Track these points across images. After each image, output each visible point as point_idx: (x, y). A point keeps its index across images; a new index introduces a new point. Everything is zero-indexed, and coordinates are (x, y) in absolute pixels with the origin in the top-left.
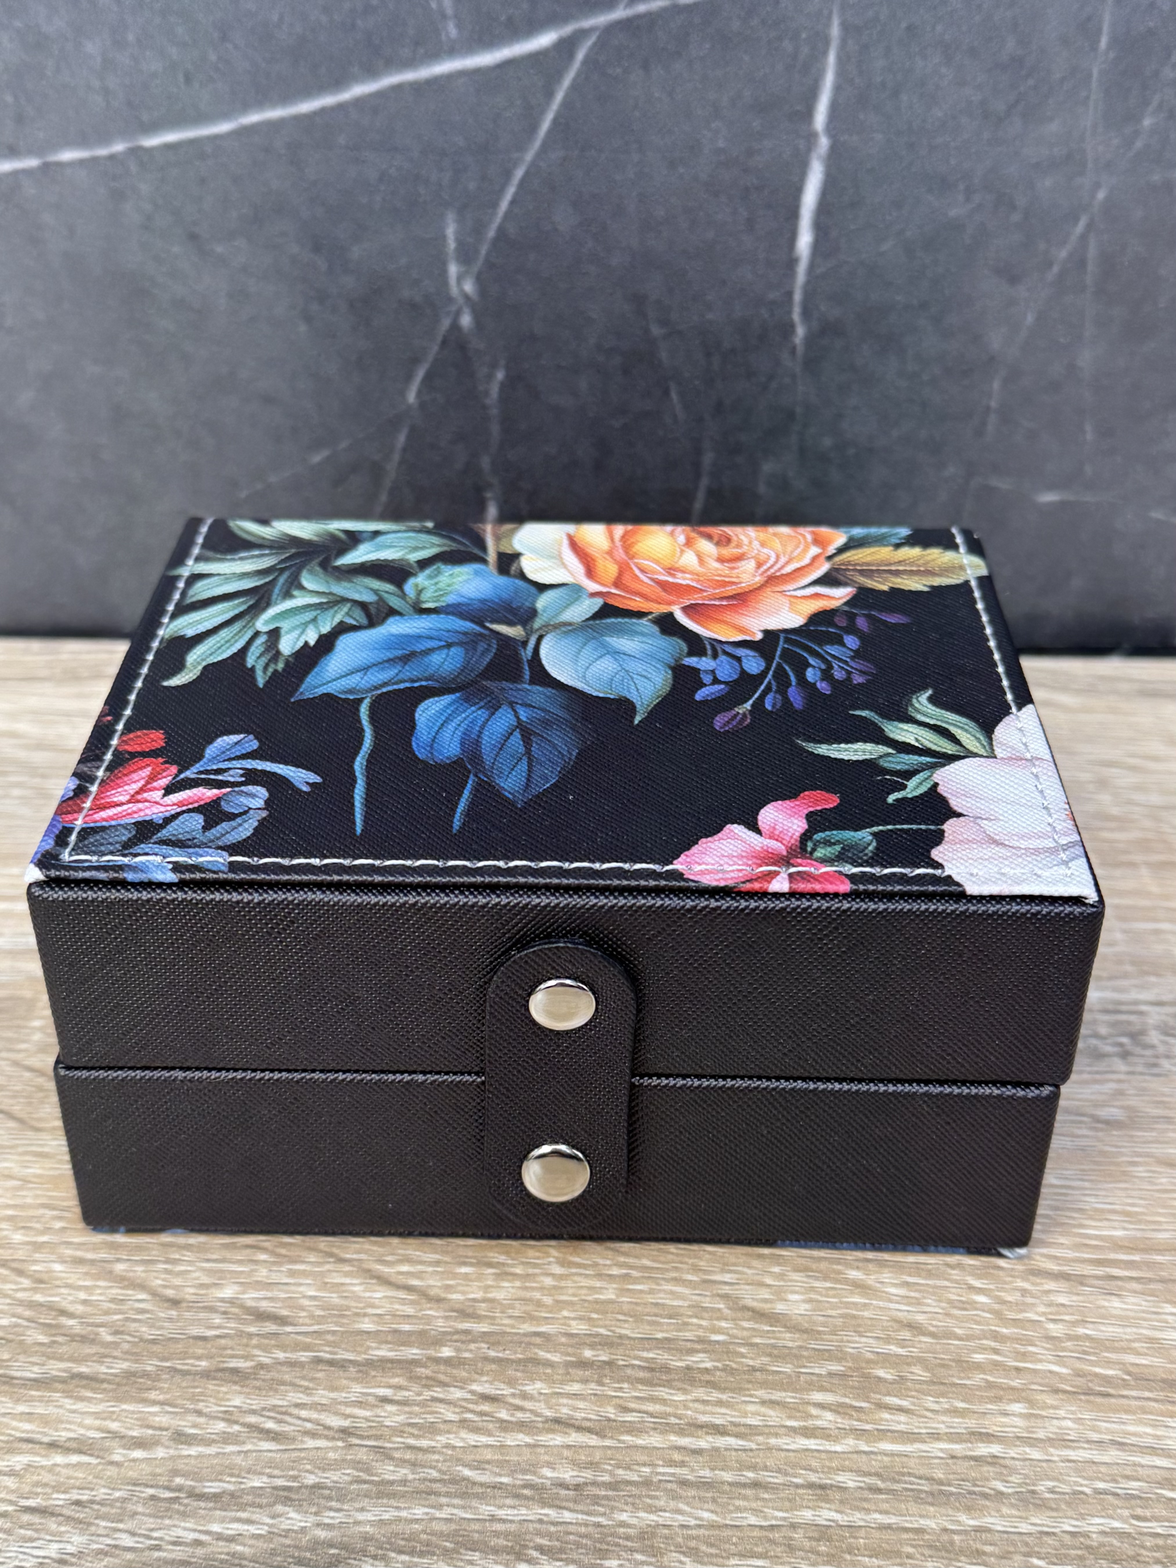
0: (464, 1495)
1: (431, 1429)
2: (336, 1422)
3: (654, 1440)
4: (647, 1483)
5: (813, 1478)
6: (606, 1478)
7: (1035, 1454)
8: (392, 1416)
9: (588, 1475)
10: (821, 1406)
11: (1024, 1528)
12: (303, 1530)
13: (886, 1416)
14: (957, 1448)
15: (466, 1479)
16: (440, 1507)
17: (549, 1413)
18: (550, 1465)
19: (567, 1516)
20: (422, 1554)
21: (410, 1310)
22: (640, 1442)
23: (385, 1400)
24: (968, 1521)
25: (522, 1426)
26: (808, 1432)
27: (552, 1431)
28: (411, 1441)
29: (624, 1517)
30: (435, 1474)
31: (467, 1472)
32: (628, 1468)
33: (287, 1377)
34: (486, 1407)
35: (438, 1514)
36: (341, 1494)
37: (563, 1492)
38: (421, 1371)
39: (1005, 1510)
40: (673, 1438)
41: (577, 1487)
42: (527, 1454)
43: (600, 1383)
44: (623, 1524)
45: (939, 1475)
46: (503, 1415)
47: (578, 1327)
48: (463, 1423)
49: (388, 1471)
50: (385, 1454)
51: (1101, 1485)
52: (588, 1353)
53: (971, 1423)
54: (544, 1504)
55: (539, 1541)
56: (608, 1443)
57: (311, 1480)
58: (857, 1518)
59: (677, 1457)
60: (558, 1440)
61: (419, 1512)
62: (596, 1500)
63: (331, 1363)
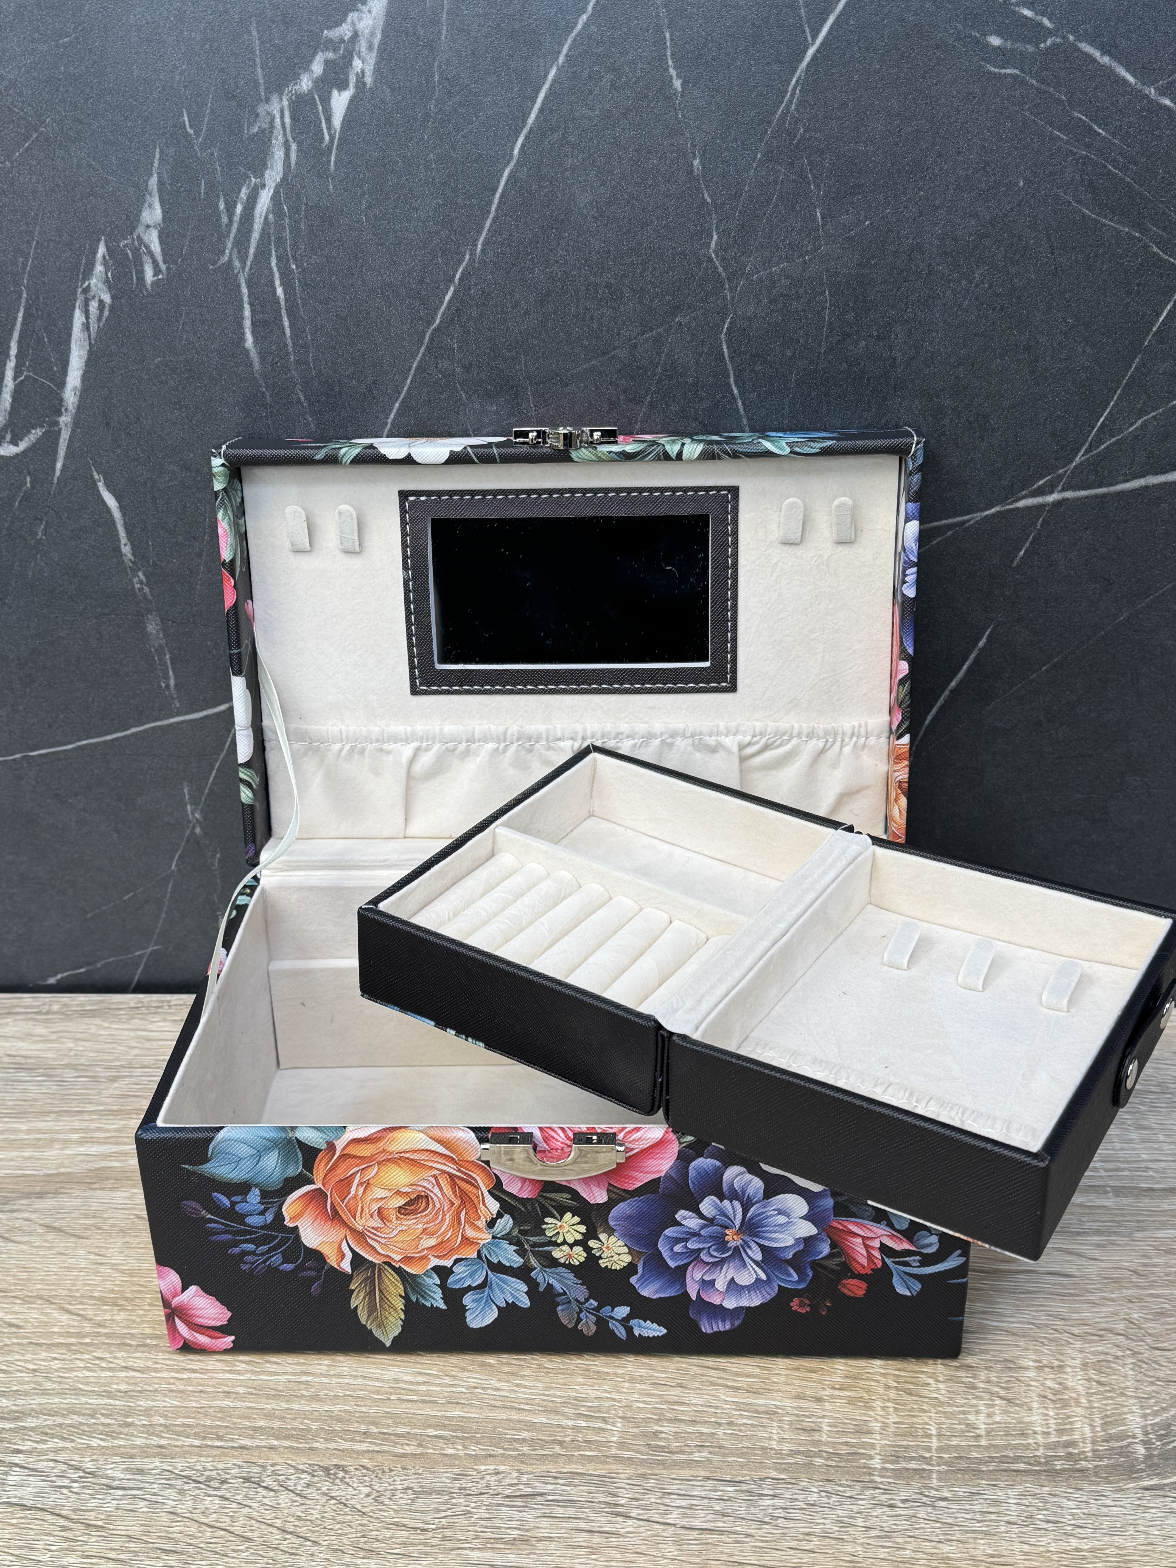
0: (77, 1395)
1: (72, 1370)
2: (32, 1367)
3: (165, 1375)
4: (155, 1391)
5: (227, 1389)
6: (139, 1389)
7: (326, 1381)
8: (56, 1365)
9: (131, 1388)
10: (242, 1362)
11: (307, 1408)
12: (7, 1407)
13: (268, 1366)
14: (293, 1378)
15: (80, 1389)
16: (66, 1399)
17: (123, 1364)
18: (117, 1384)
19: (117, 1402)
20: (53, 1416)
21: (76, 1324)
22: (158, 1375)
23: (55, 1359)
24: (284, 1405)
25: (110, 1369)
26: (230, 1372)
27: (122, 1371)
28: (62, 1374)
29: (141, 1403)
30: (67, 1387)
31: (81, 1386)
32: (150, 1385)
33: (16, 1350)
34: (97, 1362)
35: (64, 1401)
36: (26, 1394)
37: (119, 1394)
38: (74, 1348)
39: (302, 1402)
40: (173, 1374)
41: (126, 1392)
42: (109, 1380)
43: (149, 1353)
44: (140, 1406)
45: (281, 1388)
46: (104, 1365)
47: (148, 1331)
48: (86, 1368)
49: (48, 1385)
50: (49, 1379)
51: (348, 1393)
52: (148, 1341)
53: (304, 1368)
54: (109, 1398)
55: (103, 1411)
56: (144, 1376)
57: (15, 1388)
58: (239, 1404)
59: (172, 1381)
60: (124, 1374)
61: (56, 1400)
62: (131, 1397)
63: (36, 1344)
